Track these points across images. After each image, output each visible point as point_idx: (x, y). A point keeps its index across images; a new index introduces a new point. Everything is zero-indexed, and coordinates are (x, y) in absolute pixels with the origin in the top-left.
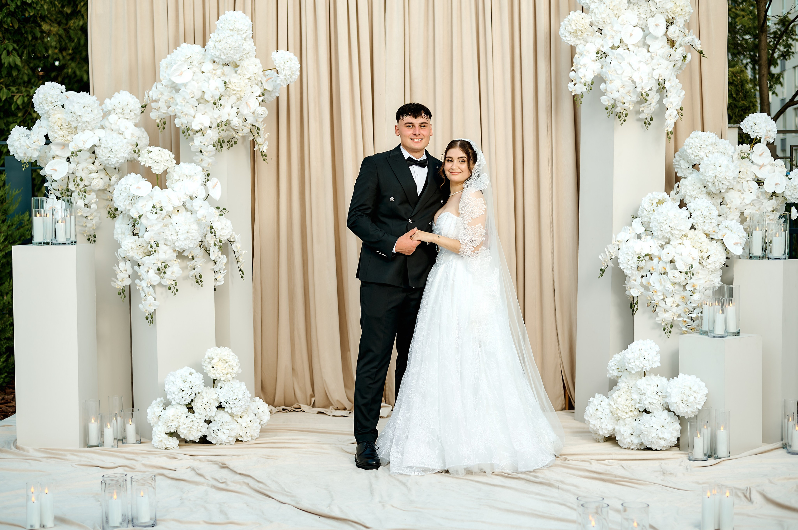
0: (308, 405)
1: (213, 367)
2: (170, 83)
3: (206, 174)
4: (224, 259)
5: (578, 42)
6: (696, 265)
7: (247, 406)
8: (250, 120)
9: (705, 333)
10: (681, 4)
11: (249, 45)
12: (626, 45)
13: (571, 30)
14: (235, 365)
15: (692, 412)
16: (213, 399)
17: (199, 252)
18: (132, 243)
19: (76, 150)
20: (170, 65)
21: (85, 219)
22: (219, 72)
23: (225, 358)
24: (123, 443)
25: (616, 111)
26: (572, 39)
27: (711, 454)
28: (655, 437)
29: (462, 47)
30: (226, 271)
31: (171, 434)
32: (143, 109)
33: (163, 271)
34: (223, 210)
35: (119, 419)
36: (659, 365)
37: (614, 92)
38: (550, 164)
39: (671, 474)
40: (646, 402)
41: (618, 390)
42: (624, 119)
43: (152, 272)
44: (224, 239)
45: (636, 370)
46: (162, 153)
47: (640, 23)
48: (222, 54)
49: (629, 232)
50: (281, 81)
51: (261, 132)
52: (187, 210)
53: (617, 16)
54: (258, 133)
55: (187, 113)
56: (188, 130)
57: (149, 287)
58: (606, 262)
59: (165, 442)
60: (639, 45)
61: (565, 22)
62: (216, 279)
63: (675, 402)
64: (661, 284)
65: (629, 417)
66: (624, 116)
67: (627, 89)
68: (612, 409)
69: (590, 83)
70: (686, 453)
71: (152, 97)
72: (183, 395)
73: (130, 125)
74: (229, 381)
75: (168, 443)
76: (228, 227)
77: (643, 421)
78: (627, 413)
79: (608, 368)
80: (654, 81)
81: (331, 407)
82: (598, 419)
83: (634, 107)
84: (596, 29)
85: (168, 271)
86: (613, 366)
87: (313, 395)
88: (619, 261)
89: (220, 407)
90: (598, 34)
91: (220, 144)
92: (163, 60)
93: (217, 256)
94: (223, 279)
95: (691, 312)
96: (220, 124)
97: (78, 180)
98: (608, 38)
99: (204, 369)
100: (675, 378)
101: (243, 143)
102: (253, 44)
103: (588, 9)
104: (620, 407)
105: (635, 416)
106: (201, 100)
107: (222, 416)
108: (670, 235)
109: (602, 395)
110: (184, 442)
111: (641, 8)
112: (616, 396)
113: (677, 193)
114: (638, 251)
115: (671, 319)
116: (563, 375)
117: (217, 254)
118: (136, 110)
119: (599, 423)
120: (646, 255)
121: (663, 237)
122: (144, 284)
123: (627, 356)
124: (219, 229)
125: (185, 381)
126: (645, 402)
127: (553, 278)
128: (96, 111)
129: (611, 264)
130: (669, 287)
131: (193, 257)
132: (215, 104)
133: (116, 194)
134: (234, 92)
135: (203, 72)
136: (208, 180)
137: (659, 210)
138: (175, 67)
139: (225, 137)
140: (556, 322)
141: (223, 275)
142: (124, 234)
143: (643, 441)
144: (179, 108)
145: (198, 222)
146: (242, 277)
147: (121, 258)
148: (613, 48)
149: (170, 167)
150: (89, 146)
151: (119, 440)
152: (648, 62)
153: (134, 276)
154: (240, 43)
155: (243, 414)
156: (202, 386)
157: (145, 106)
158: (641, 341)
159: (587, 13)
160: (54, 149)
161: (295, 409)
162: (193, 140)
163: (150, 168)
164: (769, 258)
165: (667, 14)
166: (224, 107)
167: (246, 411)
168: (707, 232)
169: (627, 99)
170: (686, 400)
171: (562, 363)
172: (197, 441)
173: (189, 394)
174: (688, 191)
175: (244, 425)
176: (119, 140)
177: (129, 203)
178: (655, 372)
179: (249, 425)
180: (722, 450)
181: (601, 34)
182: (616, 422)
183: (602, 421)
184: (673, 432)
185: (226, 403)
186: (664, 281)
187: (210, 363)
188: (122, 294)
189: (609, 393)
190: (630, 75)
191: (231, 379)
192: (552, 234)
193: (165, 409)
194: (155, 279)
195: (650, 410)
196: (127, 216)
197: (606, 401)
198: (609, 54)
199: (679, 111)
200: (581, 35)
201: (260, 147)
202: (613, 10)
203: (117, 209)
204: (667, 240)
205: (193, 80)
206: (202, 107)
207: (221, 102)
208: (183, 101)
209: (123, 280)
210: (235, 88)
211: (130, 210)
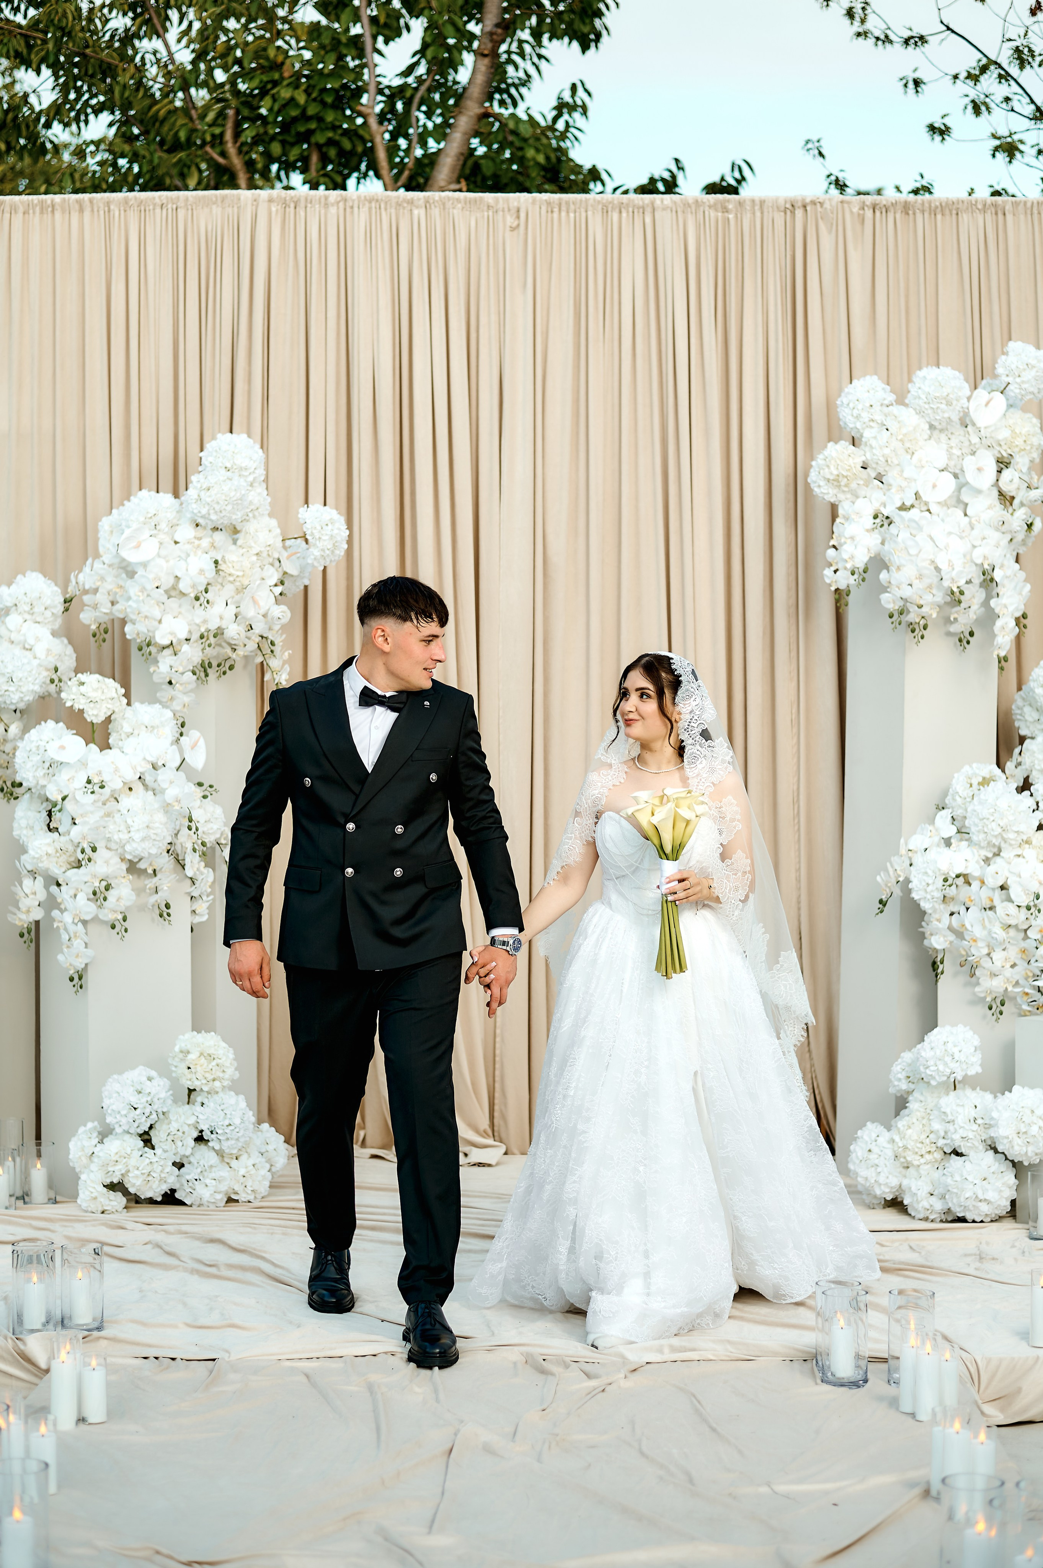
1: (189, 1068)
2: (116, 561)
3: (179, 723)
4: (209, 875)
5: (841, 496)
7: (247, 1139)
8: (259, 628)
10: (1024, 431)
11: (259, 496)
12: (926, 504)
13: (828, 476)
14: (228, 1065)
15: (1036, 1154)
16: (189, 1125)
17: (165, 862)
18: (49, 844)
20: (118, 529)
22: (205, 543)
23: (211, 1051)
24: (25, 1203)
25: (907, 619)
26: (831, 491)
28: (971, 1197)
30: (211, 897)
31: (112, 1187)
32: (67, 604)
33: (103, 896)
34: (209, 789)
35: (18, 1159)
36: (980, 1070)
37: (904, 586)
38: (794, 711)
39: (993, 1259)
40: (956, 1137)
41: (907, 1116)
42: (921, 633)
43: (82, 898)
44: (210, 839)
45: (937, 1078)
46: (104, 687)
47: (952, 463)
48: (212, 512)
49: (929, 834)
50: (315, 559)
51: (277, 649)
52: (146, 787)
53: (910, 452)
54: (272, 651)
55: (148, 614)
56: (148, 645)
57: (76, 924)
58: (889, 888)
59: (102, 1200)
60: (948, 503)
61: (819, 461)
62: (194, 911)
63: (1005, 1135)
64: (984, 927)
65: (926, 1164)
66: (922, 629)
67: (927, 581)
68: (896, 1149)
69: (861, 570)
70: (1026, 1226)
71: (84, 584)
72: (136, 1117)
73: (44, 632)
74: (217, 1093)
75: (107, 1202)
76: (216, 818)
77: (950, 1170)
78: (922, 1156)
79: (891, 1077)
80: (974, 568)
82: (872, 1167)
83: (938, 612)
84: (873, 475)
85: (112, 895)
86: (899, 1073)
88: (910, 886)
89: (200, 1139)
90: (877, 482)
91: (204, 669)
92: (104, 519)
93: (198, 869)
94: (207, 911)
95: (1036, 977)
96: (206, 634)
98: (893, 490)
99: (173, 1071)
100: (1006, 1093)
101: (245, 667)
102: (265, 492)
104: (911, 1145)
105: (936, 1161)
106: (174, 591)
107: (205, 1156)
108: (1000, 840)
109: (879, 1126)
110: (135, 1200)
111: (952, 437)
112: (904, 1126)
113: (1019, 764)
114: (944, 868)
115: (1002, 990)
116: (817, 1092)
117: (196, 866)
118: (55, 607)
119: (874, 1175)
120: (958, 876)
121: (988, 843)
122: (68, 918)
123: (923, 1054)
124: (202, 821)
125: (140, 1092)
126: (954, 1136)
127: (799, 916)
129: (897, 892)
130: (998, 932)
131: (155, 871)
132: (197, 599)
133: (20, 758)
134: (231, 579)
135: (176, 543)
136: (181, 735)
137: (982, 797)
138: (127, 532)
139: (215, 657)
141: (207, 904)
142: (32, 828)
143: (950, 1205)
144: (134, 605)
145: (167, 808)
147: (26, 872)
148: (903, 508)
149: (116, 710)
151: (17, 1198)
152: (964, 535)
153: (51, 904)
154: (243, 492)
155: (241, 1153)
156: (169, 1102)
157: (71, 600)
158: (948, 1028)
159: (859, 447)
162: (156, 662)
163: (81, 711)
165: (998, 448)
166: (213, 604)
167: (245, 1148)
169: (928, 599)
170: (1025, 1133)
171: (815, 1072)
172: (159, 1199)
173: (147, 1115)
174: (1036, 762)
175: (242, 1172)
176: (25, 661)
177: (44, 775)
178: (971, 1082)
179: (252, 1173)
181: (882, 483)
182: (904, 1171)
183: (879, 1170)
184: (1003, 1189)
185: (212, 1132)
186: (990, 922)
187: (183, 1060)
188: (26, 935)
189: (892, 1122)
190: (932, 557)
191: (219, 1090)
192: (797, 836)
193: (101, 1142)
194: (88, 909)
195: (962, 1150)
196: (40, 796)
197: (886, 1135)
198: (896, 519)
199: (1021, 621)
200: (846, 486)
201: (275, 676)
202: (901, 440)
203: (20, 785)
204: (996, 850)
205: (159, 555)
206: (173, 603)
207: (209, 596)
208: (140, 594)
209: (28, 911)
210: (232, 571)
211: (45, 786)
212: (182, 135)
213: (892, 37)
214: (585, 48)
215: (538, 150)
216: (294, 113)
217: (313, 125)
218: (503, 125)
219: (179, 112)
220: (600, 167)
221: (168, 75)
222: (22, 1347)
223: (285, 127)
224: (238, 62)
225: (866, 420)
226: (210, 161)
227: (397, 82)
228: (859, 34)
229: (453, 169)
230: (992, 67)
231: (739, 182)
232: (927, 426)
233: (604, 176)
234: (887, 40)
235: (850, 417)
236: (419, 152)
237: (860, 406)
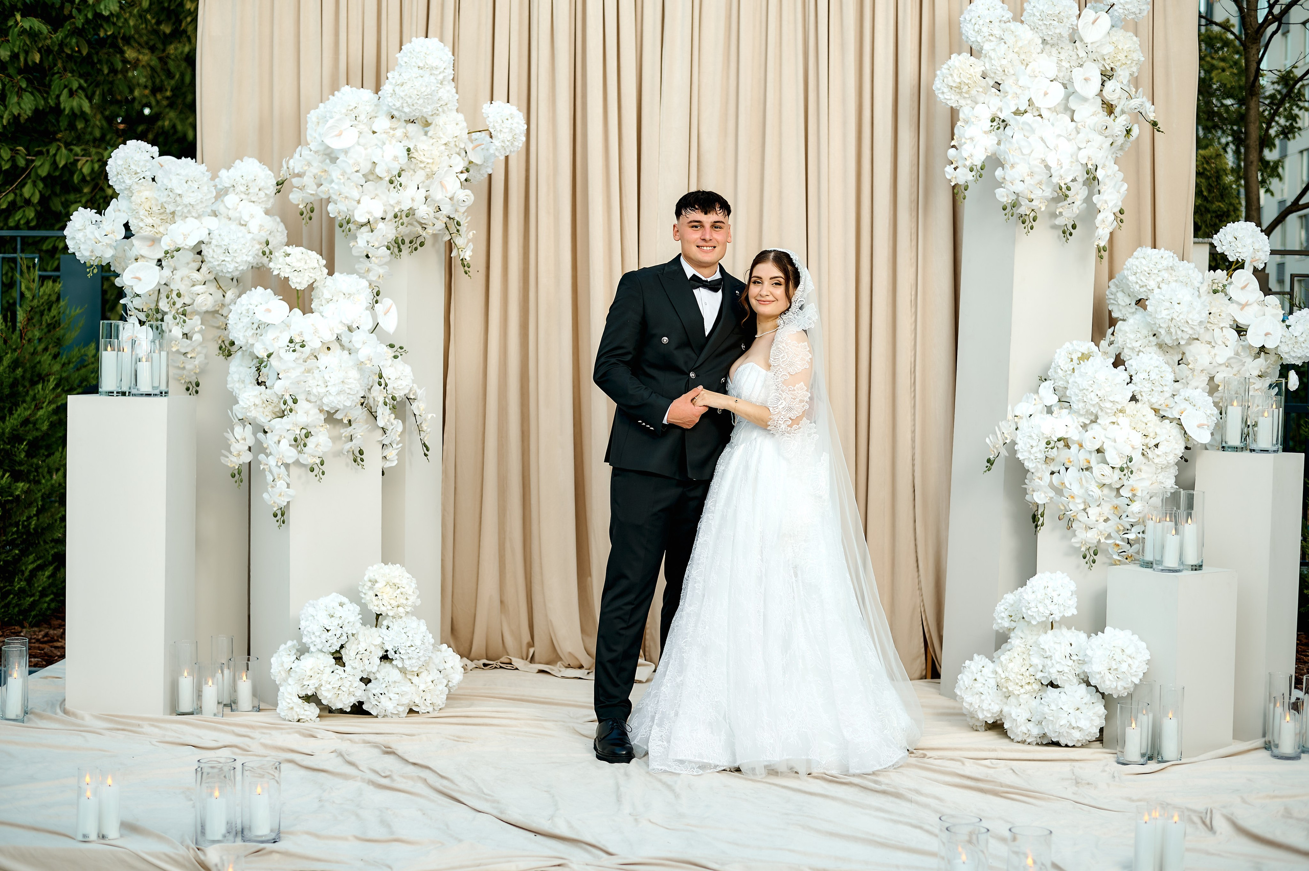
0: (523, 659)
1: (376, 595)
2: (322, 148)
3: (375, 292)
4: (398, 426)
5: (962, 102)
6: (1137, 457)
7: (428, 658)
8: (446, 210)
9: (1149, 565)
10: (1126, 48)
11: (448, 91)
12: (1038, 109)
13: (952, 84)
14: (411, 593)
15: (1125, 688)
16: (375, 646)
17: (359, 414)
18: (256, 396)
19: (173, 248)
20: (323, 120)
21: (183, 357)
22: (399, 133)
23: (396, 581)
24: (232, 710)
25: (1019, 211)
26: (953, 97)
27: (1153, 754)
28: (1065, 725)
29: (780, 104)
30: (400, 445)
31: (308, 699)
32: (279, 187)
33: (303, 442)
34: (399, 350)
35: (226, 671)
36: (1075, 612)
37: (1017, 182)
38: (913, 293)
39: (1088, 784)
40: (1053, 671)
41: (1009, 650)
42: (1031, 224)
43: (285, 444)
44: (399, 394)
45: (1038, 619)
46: (307, 258)
47: (1061, 75)
48: (405, 105)
49: (1034, 402)
50: (496, 149)
51: (463, 229)
52: (343, 347)
53: (1025, 63)
54: (458, 231)
55: (348, 195)
56: (348, 223)
57: (280, 467)
58: (997, 449)
59: (298, 710)
60: (1057, 109)
61: (942, 71)
62: (385, 457)
63: (1098, 671)
64: (1082, 486)
65: (1025, 693)
66: (1032, 221)
67: (1037, 178)
68: (998, 680)
69: (979, 168)
70: (1114, 751)
71: (293, 169)
72: (328, 638)
73: (258, 211)
74: (401, 617)
75: (302, 712)
76: (406, 376)
77: (1047, 700)
78: (1022, 686)
79: (995, 615)
80: (1080, 167)
81: (559, 663)
82: (977, 694)
83: (1046, 206)
84: (992, 83)
85: (311, 441)
86: (1003, 612)
87: (531, 644)
88: (1016, 447)
89: (385, 658)
90: (994, 90)
91: (397, 245)
92: (312, 112)
93: (388, 421)
94: (397, 457)
95: (1127, 531)
96: (399, 214)
97: (174, 295)
98: (1009, 97)
99: (362, 598)
100: (1099, 633)
101: (434, 245)
102: (454, 90)
103: (980, 51)
104: (1012, 676)
105: (1034, 691)
106: (371, 176)
107: (388, 672)
108: (1097, 408)
109: (984, 658)
110: (328, 711)
111: (1062, 51)
112: (1006, 659)
113: (1111, 343)
114: (1047, 433)
115: (1095, 541)
116: (925, 624)
117: (388, 417)
118: (268, 188)
119: (978, 701)
120: (1059, 440)
121: (1087, 411)
122: (272, 461)
123: (1025, 596)
124: (393, 378)
125: (332, 616)
126: (1051, 670)
127: (913, 471)
128: (205, 189)
129: (1004, 452)
130: (1094, 490)
131: (350, 421)
132: (391, 182)
133: (232, 319)
134: (422, 165)
135: (374, 132)
136: (377, 302)
137: (1082, 370)
138: (331, 122)
139: (407, 235)
140: (915, 540)
141: (397, 451)
142: (243, 382)
143: (1046, 731)
144: (336, 187)
145: (360, 366)
146: (426, 455)
147: (237, 420)
148: (1017, 113)
149: (318, 279)
150: (192, 242)
151: (225, 705)
152: (1071, 137)
153: (257, 449)
154: (433, 88)
155: (421, 670)
156: (358, 625)
157: (283, 183)
158: (1048, 574)
159: (978, 58)
160: (138, 245)
161: (502, 665)
162: (355, 238)
163: (287, 279)
164: (1252, 451)
165: (1103, 62)
166: (406, 187)
167: (425, 665)
168: (1156, 406)
169: (1037, 194)
170: (1116, 669)
171: (924, 605)
172: (348, 710)
173: (338, 636)
174: (1128, 341)
175: (422, 687)
176: (240, 235)
177: (253, 334)
178: (1069, 623)
179: (430, 688)
180: (1169, 749)
181: (999, 91)
182: (1005, 700)
183: (983, 697)
184: (1094, 718)
185: (395, 652)
186: (1087, 482)
187: (371, 588)
188: (237, 476)
189: (995, 655)
190: (1042, 156)
191: (403, 615)
192: (913, 402)
193: (298, 658)
194: (290, 454)
195: (1059, 682)
196: (249, 353)
197: (989, 666)
198: (1011, 122)
199: (1119, 216)
200: (967, 92)
201: (460, 252)
202: (1018, 54)
203: (234, 343)
204: (1093, 417)
205: (358, 143)
206: (371, 186)
207: (402, 180)
208: (341, 177)
209: (240, 455)
210: (423, 159)
211: (253, 345)
222: (202, 857)
225: (987, 34)
232: (1040, 41)
235: (972, 32)
237: (981, 22)
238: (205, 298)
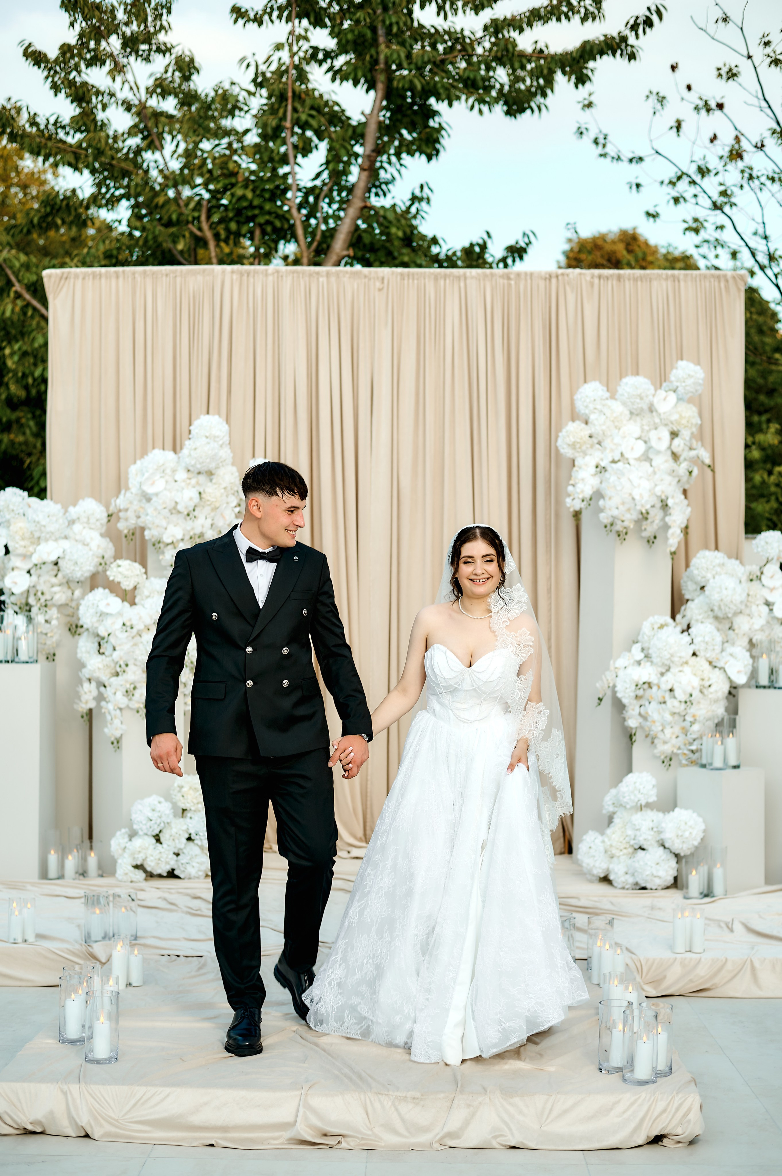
1: (183, 796)
2: (139, 492)
5: (577, 455)
6: (696, 694)
9: (704, 766)
10: (687, 415)
11: (226, 453)
12: (627, 459)
13: (569, 442)
15: (689, 849)
16: (183, 831)
18: (99, 662)
19: (40, 561)
20: (141, 472)
21: (44, 636)
22: (193, 482)
24: (85, 877)
25: (615, 529)
26: (570, 451)
27: (708, 893)
28: (650, 875)
31: (137, 867)
32: (109, 518)
33: (132, 693)
35: (79, 851)
36: (656, 799)
37: (613, 509)
38: (549, 583)
40: (641, 839)
41: (613, 827)
42: (624, 537)
43: (119, 695)
45: (631, 804)
46: (132, 568)
47: (643, 435)
48: (197, 463)
49: (628, 658)
53: (618, 428)
55: (159, 524)
56: (159, 542)
57: (116, 710)
58: (603, 690)
59: (131, 875)
60: (640, 459)
61: (564, 433)
63: (669, 836)
64: (659, 713)
65: (624, 855)
66: (624, 535)
67: (627, 506)
68: (606, 846)
69: (588, 499)
70: (683, 892)
71: (119, 506)
72: (151, 826)
73: (96, 535)
75: (134, 876)
77: (637, 858)
78: (621, 850)
79: (604, 804)
80: (656, 498)
82: (592, 857)
83: (634, 525)
84: (596, 441)
85: (137, 693)
86: (609, 801)
88: (616, 689)
89: (189, 839)
90: (598, 446)
92: (131, 466)
95: (691, 744)
96: (193, 536)
97: (39, 594)
98: (608, 451)
99: (173, 799)
100: (671, 812)
102: (229, 448)
103: (588, 420)
104: (614, 844)
105: (629, 853)
106: (174, 511)
107: (192, 849)
108: (669, 662)
110: (150, 875)
111: (643, 419)
112: (611, 833)
113: (684, 616)
114: (636, 678)
115: (670, 752)
118: (102, 519)
119: (592, 862)
120: (644, 683)
121: (663, 664)
122: (110, 706)
123: (622, 789)
125: (154, 810)
128: (61, 521)
129: (609, 693)
130: (668, 717)
132: (188, 515)
133: (82, 611)
134: (209, 503)
135: (176, 481)
137: (659, 636)
138: (147, 475)
142: (89, 652)
143: (637, 879)
144: (150, 519)
147: (85, 679)
148: (613, 462)
149: (140, 582)
150: (54, 558)
151: (80, 874)
152: (650, 478)
153: (100, 698)
154: (216, 451)
156: (171, 816)
157: (112, 515)
158: (638, 773)
159: (586, 424)
160: (14, 560)
162: (163, 553)
163: (119, 583)
164: (775, 688)
165: (671, 425)
166: (198, 518)
168: (710, 659)
169: (627, 516)
170: (681, 836)
172: (165, 874)
173: (158, 824)
174: (694, 615)
176: (84, 552)
177: (97, 621)
178: (651, 806)
180: (718, 888)
181: (601, 446)
182: (610, 859)
183: (596, 859)
184: (668, 869)
185: (196, 835)
186: (663, 711)
187: (179, 791)
188: (85, 717)
189: (604, 831)
190: (630, 492)
193: (130, 840)
194: (123, 701)
195: (644, 847)
196: (93, 633)
197: (600, 838)
198: (609, 468)
199: (686, 530)
200: (580, 448)
202: (613, 421)
203: (82, 627)
204: (667, 668)
205: (165, 489)
206: (174, 518)
207: (196, 513)
208: (154, 512)
209: (86, 702)
210: (209, 498)
211: (97, 628)
212: (174, 217)
213: (622, 157)
214: (429, 158)
215: (398, 228)
216: (245, 204)
217: (256, 212)
218: (376, 213)
219: (172, 202)
220: (439, 237)
221: (165, 177)
222: (91, 950)
223: (239, 212)
224: (210, 171)
225: (592, 408)
226: (192, 233)
227: (310, 185)
228: (601, 155)
229: (345, 241)
230: (684, 177)
231: (527, 244)
232: (628, 413)
233: (441, 242)
234: (619, 158)
235: (582, 406)
236: (323, 227)
237: (588, 400)
238: (60, 595)
